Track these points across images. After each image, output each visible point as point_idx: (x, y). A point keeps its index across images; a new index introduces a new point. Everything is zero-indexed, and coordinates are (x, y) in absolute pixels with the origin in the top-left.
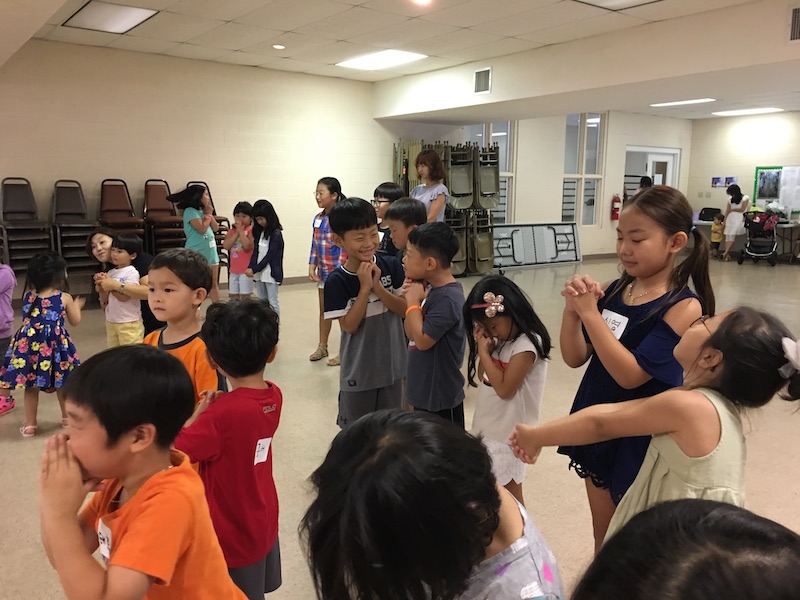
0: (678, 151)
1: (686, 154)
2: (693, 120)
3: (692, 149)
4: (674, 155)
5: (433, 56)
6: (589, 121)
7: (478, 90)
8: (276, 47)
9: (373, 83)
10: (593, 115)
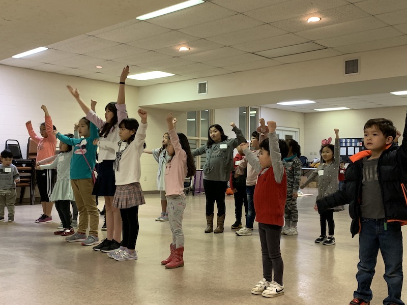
0: (298, 130)
1: (302, 131)
2: (305, 113)
3: (305, 129)
4: (295, 132)
5: (177, 75)
6: (251, 112)
7: (200, 92)
8: (98, 67)
9: (139, 87)
10: (252, 110)
